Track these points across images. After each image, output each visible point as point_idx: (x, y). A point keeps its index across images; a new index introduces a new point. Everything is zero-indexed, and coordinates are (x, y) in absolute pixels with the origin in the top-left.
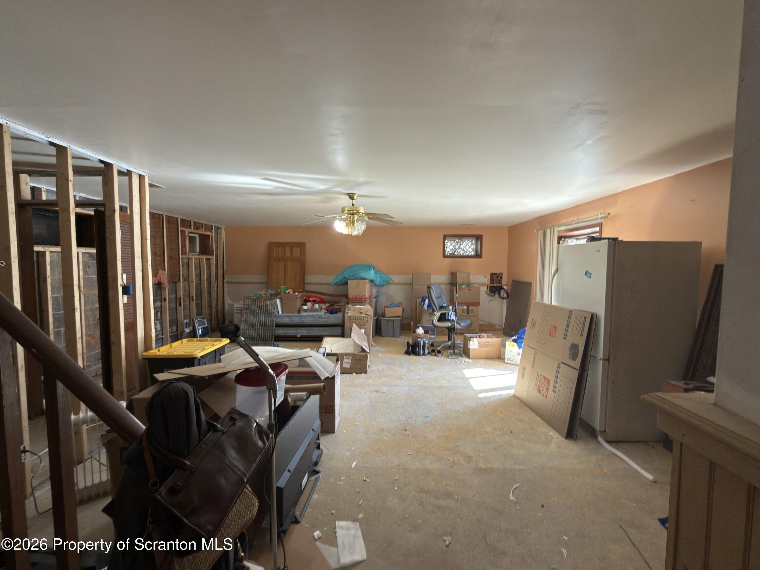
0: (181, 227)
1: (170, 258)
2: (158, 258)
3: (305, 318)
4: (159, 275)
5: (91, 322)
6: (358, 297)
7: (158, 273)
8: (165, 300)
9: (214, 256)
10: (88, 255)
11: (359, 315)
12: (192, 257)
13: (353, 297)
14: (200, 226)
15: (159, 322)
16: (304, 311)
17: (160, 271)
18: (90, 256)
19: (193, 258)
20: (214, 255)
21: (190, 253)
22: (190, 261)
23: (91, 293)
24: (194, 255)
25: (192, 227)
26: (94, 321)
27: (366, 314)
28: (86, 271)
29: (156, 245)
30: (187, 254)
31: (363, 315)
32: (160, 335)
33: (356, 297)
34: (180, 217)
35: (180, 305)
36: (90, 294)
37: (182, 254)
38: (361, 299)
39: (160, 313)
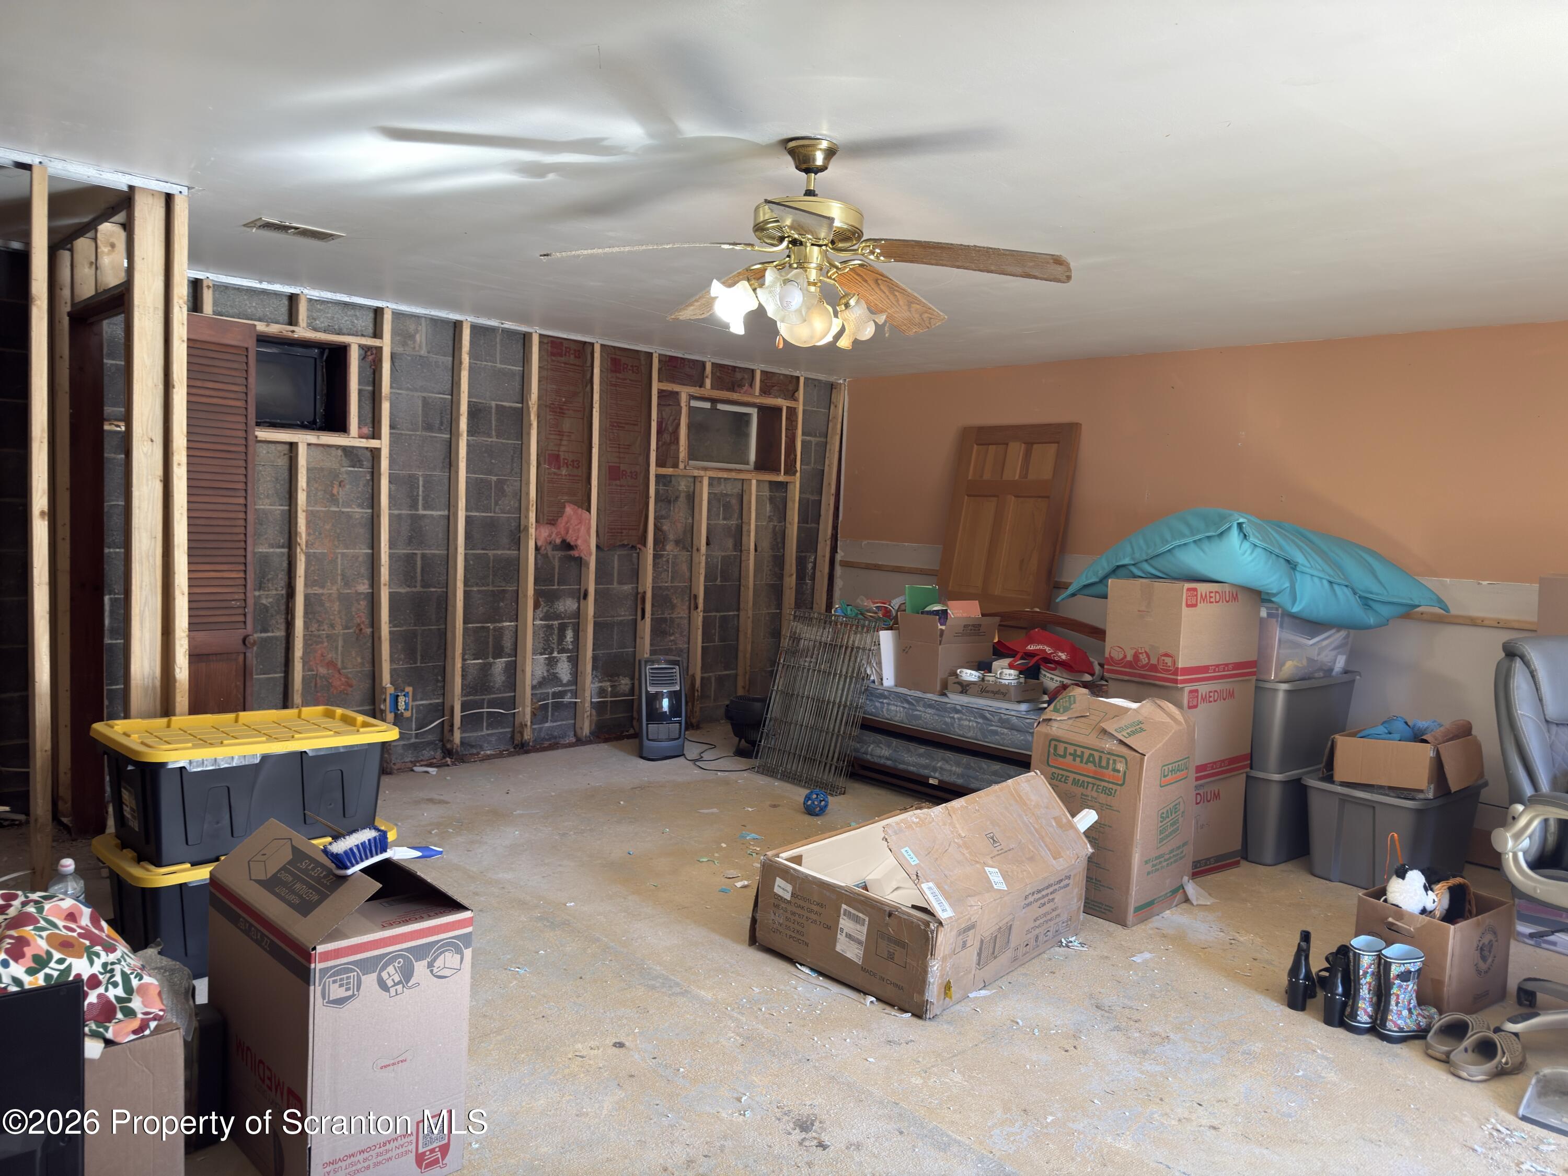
0: (660, 380)
1: (612, 473)
2: (564, 471)
3: (956, 716)
4: (562, 522)
5: (339, 630)
6: (1144, 660)
7: (561, 513)
8: (586, 596)
9: (798, 474)
10: (340, 452)
11: (1092, 740)
12: (702, 473)
13: (1125, 656)
14: (743, 378)
15: (568, 657)
16: (959, 688)
17: (569, 510)
18: (346, 456)
19: (702, 477)
20: (796, 471)
21: (691, 462)
22: (698, 484)
23: (343, 554)
24: (705, 469)
25: (708, 382)
26: (347, 628)
27: (1121, 742)
28: (333, 495)
29: (561, 433)
30: (681, 466)
31: (1110, 745)
32: (569, 694)
33: (1136, 656)
34: (657, 350)
35: (643, 617)
36: (339, 556)
37: (660, 464)
38: (1154, 668)
39: (574, 631)
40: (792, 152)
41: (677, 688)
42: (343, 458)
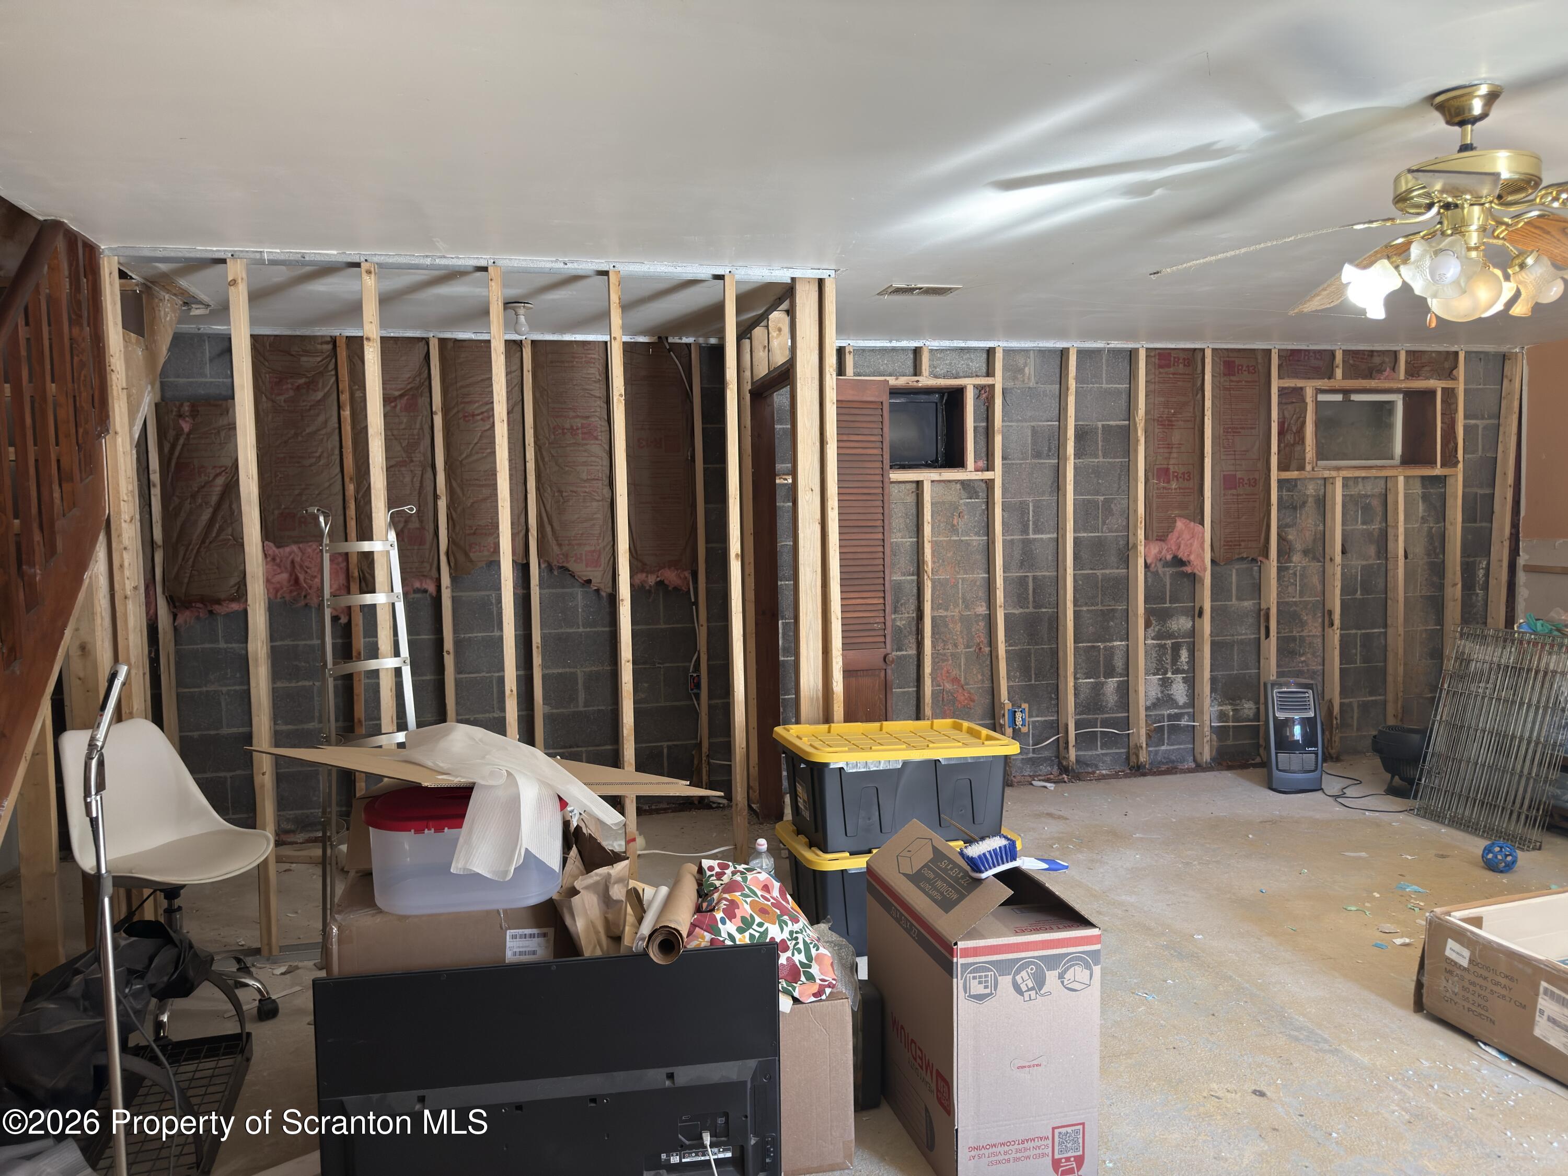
0: (1280, 377)
1: (1227, 482)
2: (1174, 485)
4: (1173, 538)
5: (961, 649)
7: (1171, 527)
8: (1201, 614)
9: (1460, 466)
10: (959, 486)
12: (1334, 474)
14: (1383, 362)
15: (1183, 678)
17: (1180, 524)
18: (964, 489)
19: (1334, 478)
21: (1320, 463)
22: (1329, 487)
23: (963, 579)
24: (1338, 469)
25: (1339, 373)
26: (968, 647)
28: (953, 526)
29: (1170, 446)
30: (1308, 467)
32: (1186, 717)
34: (1275, 346)
35: (1267, 635)
36: (960, 581)
37: (1282, 467)
39: (1188, 650)
40: (1441, 108)
41: (1311, 714)
42: (962, 491)
